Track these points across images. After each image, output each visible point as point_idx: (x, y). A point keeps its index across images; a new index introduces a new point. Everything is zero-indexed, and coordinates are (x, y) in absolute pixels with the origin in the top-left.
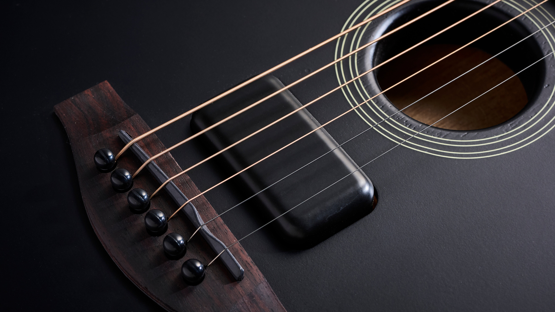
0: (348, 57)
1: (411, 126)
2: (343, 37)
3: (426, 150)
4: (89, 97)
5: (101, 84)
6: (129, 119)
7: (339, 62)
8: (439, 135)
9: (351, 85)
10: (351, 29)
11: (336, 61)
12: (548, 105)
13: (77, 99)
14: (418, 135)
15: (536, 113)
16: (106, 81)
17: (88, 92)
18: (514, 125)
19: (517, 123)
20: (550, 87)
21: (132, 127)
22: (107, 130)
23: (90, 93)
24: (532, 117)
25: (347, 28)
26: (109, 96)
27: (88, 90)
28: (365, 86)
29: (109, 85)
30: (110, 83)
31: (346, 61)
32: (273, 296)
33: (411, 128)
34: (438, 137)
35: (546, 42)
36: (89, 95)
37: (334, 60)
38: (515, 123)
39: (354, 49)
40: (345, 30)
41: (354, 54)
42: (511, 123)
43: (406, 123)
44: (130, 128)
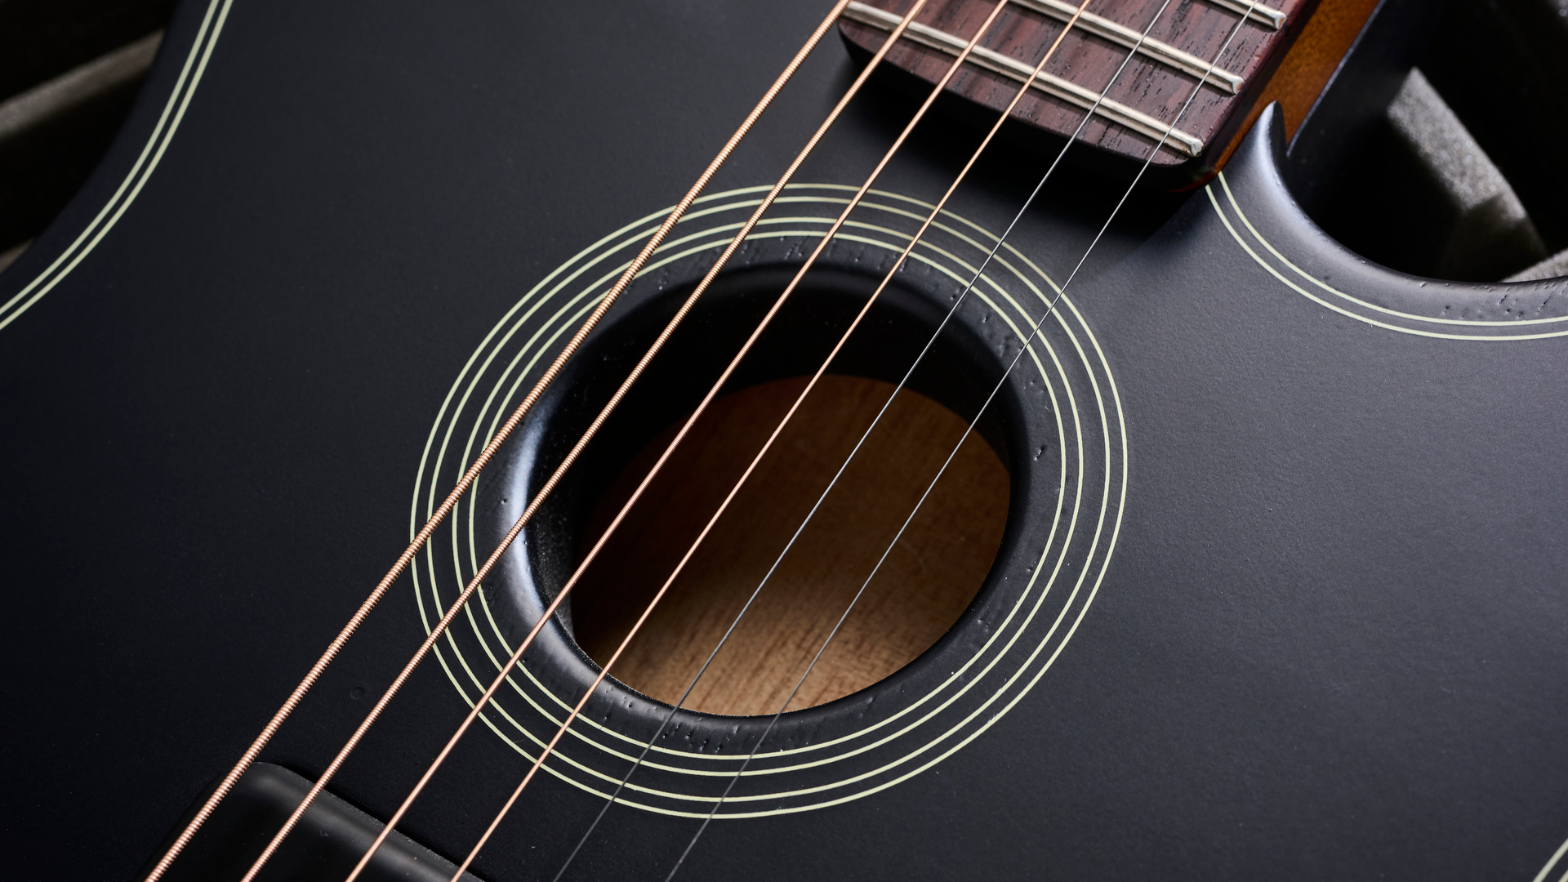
0: (462, 609)
2: (421, 554)
7: (443, 634)
8: (797, 739)
9: (504, 693)
10: (433, 521)
11: (433, 637)
12: (1063, 511)
14: (754, 765)
15: (1041, 553)
18: (993, 616)
20: (1048, 453)
24: (1033, 570)
25: (421, 522)
31: (459, 624)
34: (797, 746)
35: (991, 313)
37: (426, 637)
38: (991, 607)
39: (468, 578)
40: (417, 533)
41: (475, 593)
42: (983, 611)
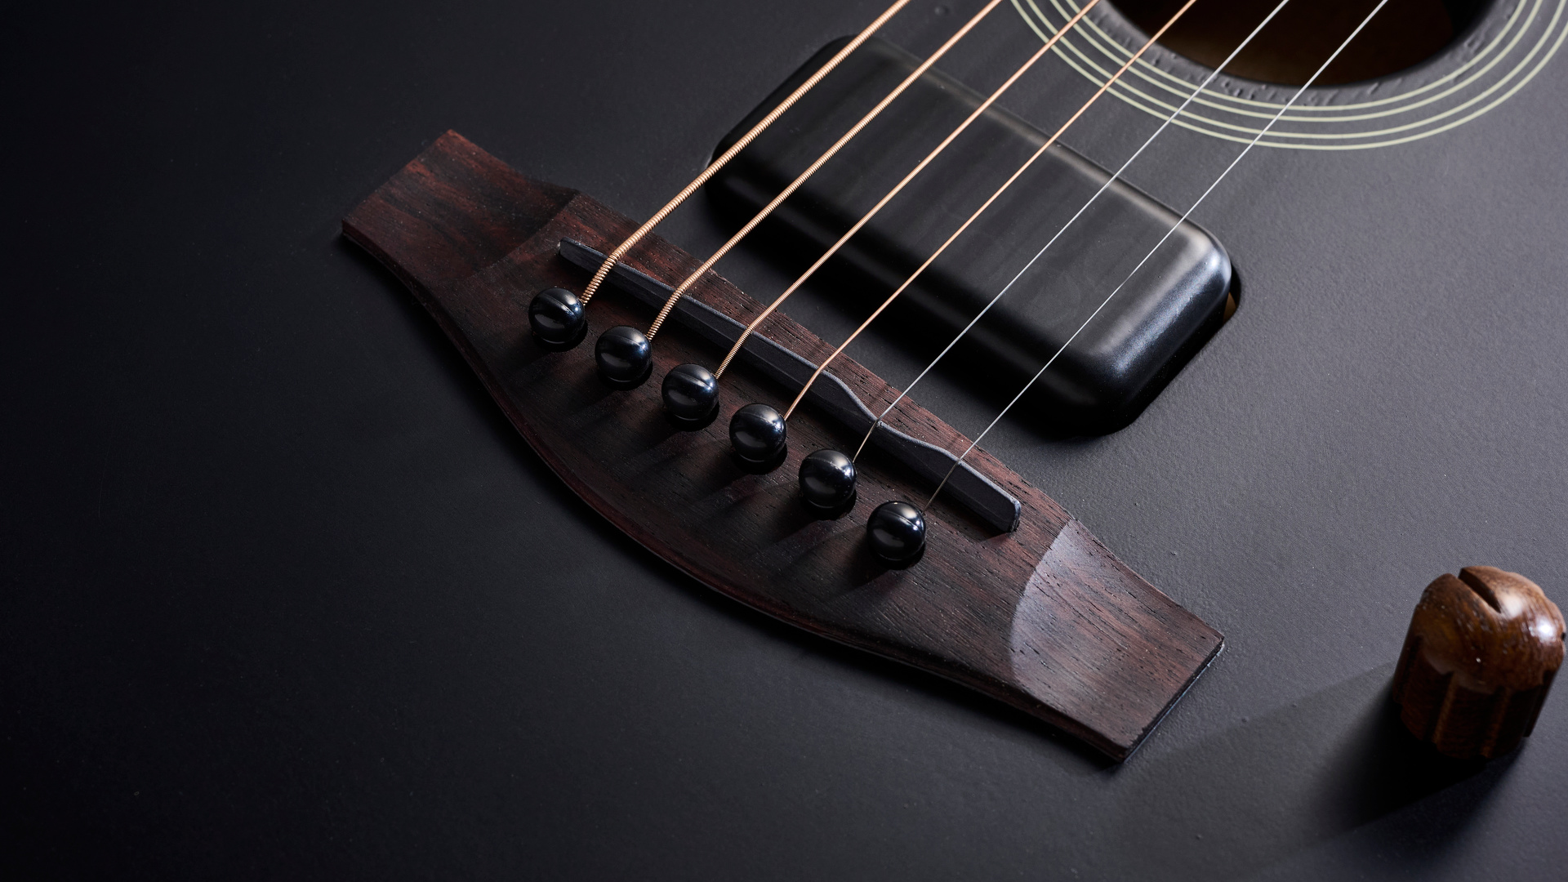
1: (1244, 93)
3: (1300, 141)
4: (424, 178)
5: (440, 141)
6: (566, 210)
8: (1316, 101)
9: (1074, 37)
13: (394, 191)
15: (1516, 7)
16: (450, 132)
17: (416, 167)
18: (1477, 45)
19: (1482, 37)
21: (582, 226)
22: (522, 246)
23: (421, 169)
24: (1509, 17)
26: (474, 166)
27: (412, 162)
28: (1097, 21)
29: (462, 139)
30: (463, 135)
32: (1100, 551)
33: (1244, 98)
34: (1317, 105)
36: (422, 175)
38: (1477, 38)
42: (1469, 40)
43: (1230, 87)
44: (578, 229)
